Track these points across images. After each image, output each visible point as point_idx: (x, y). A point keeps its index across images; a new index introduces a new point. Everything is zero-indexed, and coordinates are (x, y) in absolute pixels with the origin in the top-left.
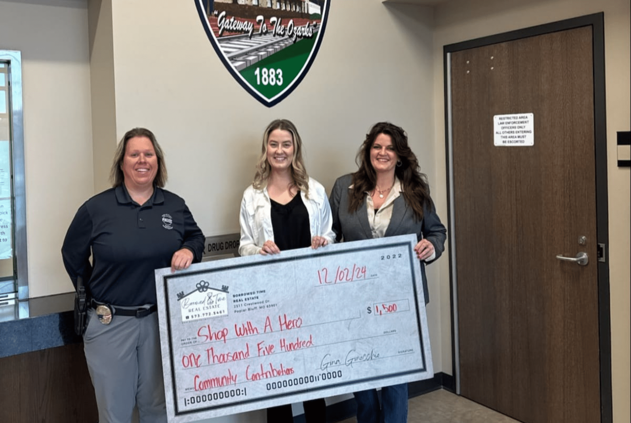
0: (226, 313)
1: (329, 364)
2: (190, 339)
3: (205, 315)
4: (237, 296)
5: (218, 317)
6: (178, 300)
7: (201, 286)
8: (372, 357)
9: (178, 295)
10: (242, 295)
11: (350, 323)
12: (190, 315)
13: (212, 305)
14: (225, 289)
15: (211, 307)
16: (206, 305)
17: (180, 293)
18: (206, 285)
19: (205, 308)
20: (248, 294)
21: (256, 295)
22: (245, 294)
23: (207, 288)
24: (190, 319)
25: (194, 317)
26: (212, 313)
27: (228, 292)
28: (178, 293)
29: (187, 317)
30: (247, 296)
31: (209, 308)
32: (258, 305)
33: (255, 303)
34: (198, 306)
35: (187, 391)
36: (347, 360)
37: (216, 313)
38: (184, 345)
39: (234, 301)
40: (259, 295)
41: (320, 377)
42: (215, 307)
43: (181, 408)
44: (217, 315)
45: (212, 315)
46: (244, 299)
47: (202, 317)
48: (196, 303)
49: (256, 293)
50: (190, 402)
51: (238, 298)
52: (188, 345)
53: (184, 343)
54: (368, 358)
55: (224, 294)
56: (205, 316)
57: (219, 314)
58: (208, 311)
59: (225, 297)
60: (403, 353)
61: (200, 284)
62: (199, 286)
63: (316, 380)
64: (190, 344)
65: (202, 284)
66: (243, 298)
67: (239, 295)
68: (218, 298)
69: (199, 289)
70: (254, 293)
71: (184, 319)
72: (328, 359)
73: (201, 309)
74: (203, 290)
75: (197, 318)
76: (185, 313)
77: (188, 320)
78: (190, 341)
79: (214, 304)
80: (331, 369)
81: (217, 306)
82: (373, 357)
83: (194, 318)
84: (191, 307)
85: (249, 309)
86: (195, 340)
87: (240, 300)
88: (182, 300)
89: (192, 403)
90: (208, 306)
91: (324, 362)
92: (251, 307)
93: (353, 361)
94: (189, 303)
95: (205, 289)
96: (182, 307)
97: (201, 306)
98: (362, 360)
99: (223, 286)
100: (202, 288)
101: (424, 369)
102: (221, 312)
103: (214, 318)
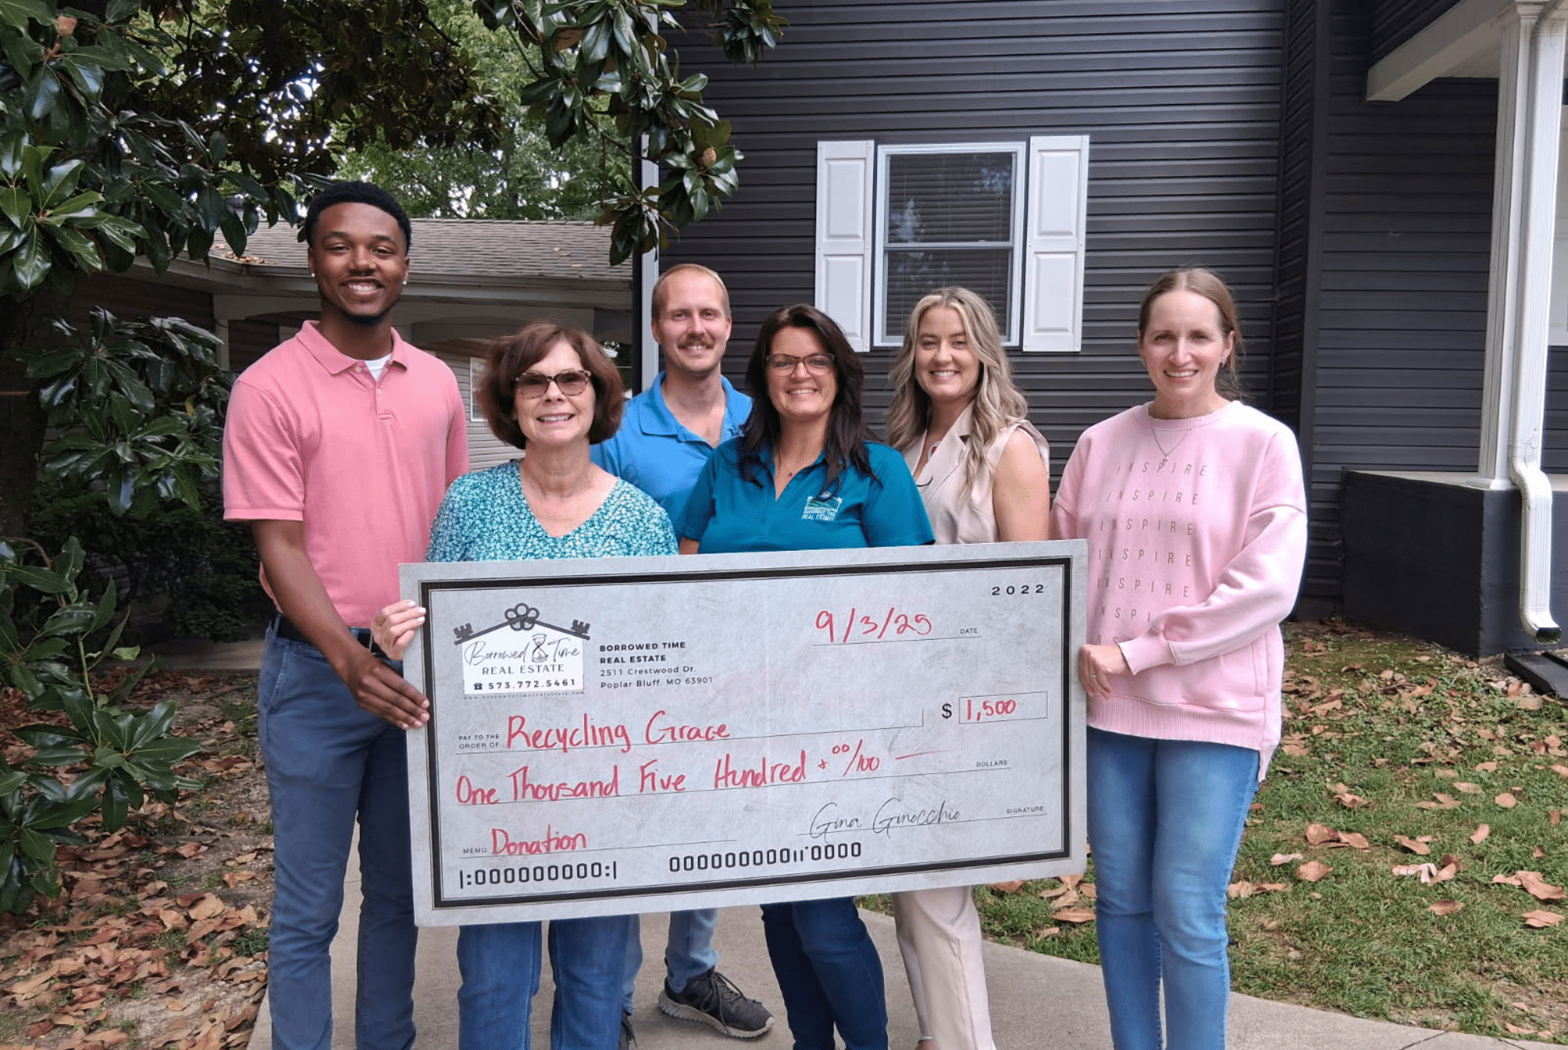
0: (578, 686)
1: (832, 826)
2: (481, 737)
3: (525, 685)
4: (610, 648)
5: (557, 694)
6: (457, 643)
7: (518, 616)
8: (940, 816)
9: (456, 630)
10: (624, 647)
11: (895, 737)
12: (485, 680)
13: (543, 664)
14: (580, 630)
15: (541, 669)
16: (529, 662)
17: (462, 627)
18: (532, 614)
19: (526, 670)
20: (640, 647)
21: (660, 651)
22: (631, 647)
23: (533, 621)
24: (486, 690)
25: (496, 686)
26: (543, 682)
27: (588, 638)
28: (458, 626)
29: (478, 686)
30: (636, 653)
31: (536, 669)
32: (662, 677)
33: (657, 671)
34: (506, 663)
35: (468, 855)
36: (878, 821)
37: (553, 682)
38: (467, 750)
39: (602, 661)
40: (667, 652)
41: (807, 854)
42: (550, 669)
43: (449, 892)
44: (554, 688)
45: (543, 688)
46: (627, 659)
47: (515, 689)
48: (502, 656)
49: (661, 646)
50: (472, 879)
51: (613, 654)
52: (476, 750)
53: (467, 746)
54: (930, 820)
55: (577, 642)
56: (524, 689)
57: (561, 688)
58: (532, 677)
59: (580, 650)
60: (1019, 814)
61: (515, 611)
62: (512, 615)
63: (795, 859)
64: (482, 749)
65: (522, 611)
66: (626, 654)
67: (617, 648)
68: (561, 649)
69: (511, 622)
70: (655, 646)
71: (469, 690)
72: (832, 815)
73: (516, 669)
74: (522, 627)
75: (503, 690)
76: (471, 675)
77: (478, 692)
78: (483, 741)
79: (549, 662)
80: (834, 839)
81: (556, 668)
82: (943, 819)
83: (496, 690)
84: (489, 663)
85: (639, 683)
86: (494, 740)
87: (617, 660)
88: (465, 645)
89: (477, 882)
90: (534, 666)
91: (820, 820)
92: (643, 677)
93: (894, 823)
94: (483, 653)
95: (527, 625)
96: (464, 661)
97: (515, 664)
98: (916, 823)
99: (575, 622)
100: (522, 620)
101: (1065, 853)
102: (565, 683)
103: (546, 696)
